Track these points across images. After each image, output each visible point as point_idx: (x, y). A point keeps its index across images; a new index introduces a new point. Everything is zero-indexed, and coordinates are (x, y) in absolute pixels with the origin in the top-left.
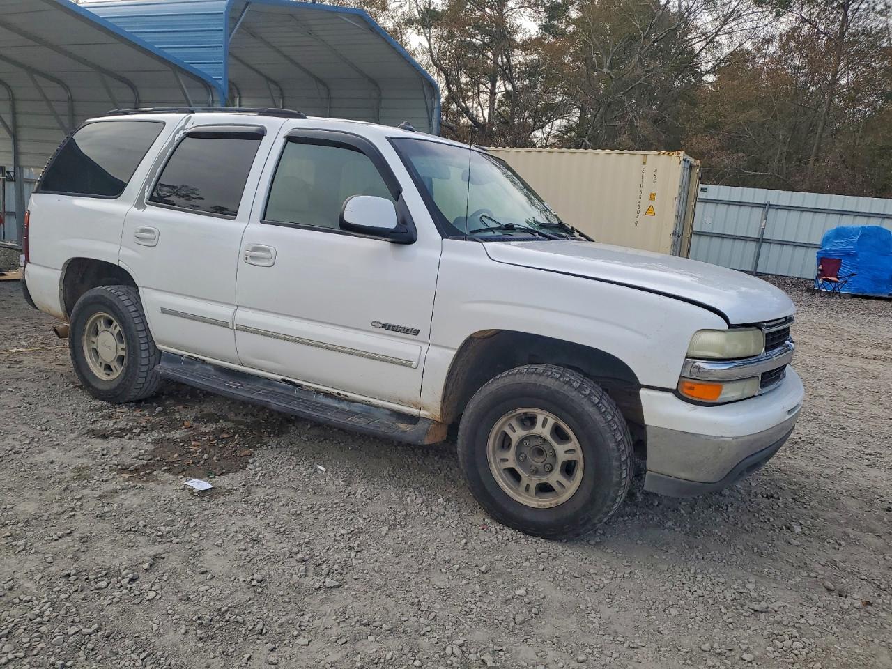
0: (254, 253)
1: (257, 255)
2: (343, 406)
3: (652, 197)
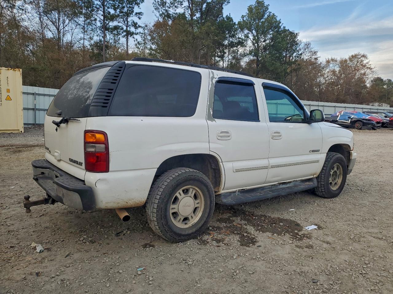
0: (275, 135)
1: (277, 135)
2: (288, 185)
3: (8, 91)
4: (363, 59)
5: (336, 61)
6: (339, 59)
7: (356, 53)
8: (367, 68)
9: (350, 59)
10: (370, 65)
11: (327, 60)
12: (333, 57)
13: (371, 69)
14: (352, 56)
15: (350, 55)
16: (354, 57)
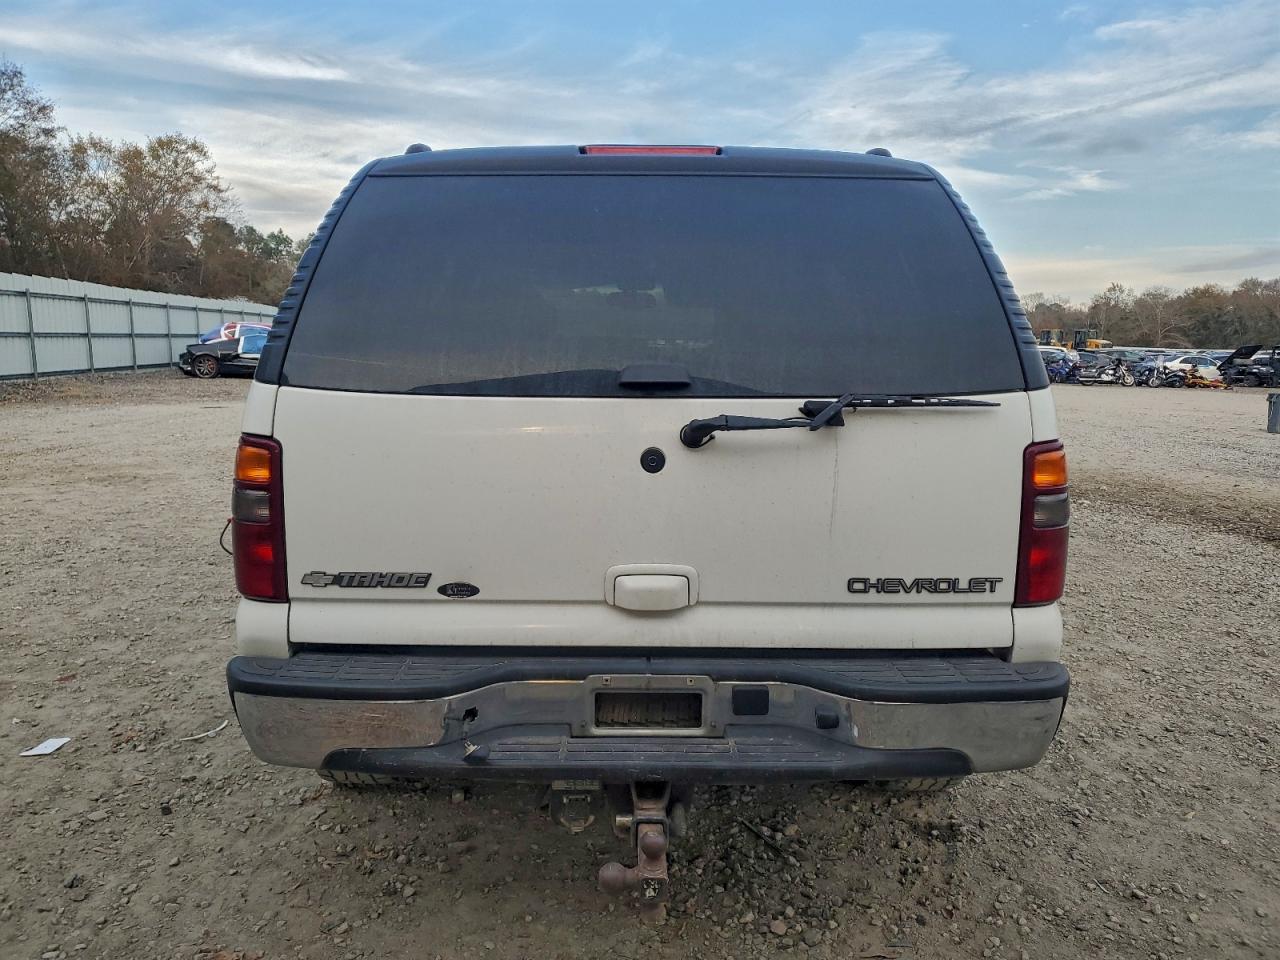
4: (192, 156)
5: (110, 151)
6: (117, 145)
7: (170, 134)
8: (210, 187)
9: (152, 149)
10: (218, 178)
11: (76, 141)
12: (95, 136)
13: (220, 191)
14: (161, 143)
15: (154, 137)
16: (165, 145)
